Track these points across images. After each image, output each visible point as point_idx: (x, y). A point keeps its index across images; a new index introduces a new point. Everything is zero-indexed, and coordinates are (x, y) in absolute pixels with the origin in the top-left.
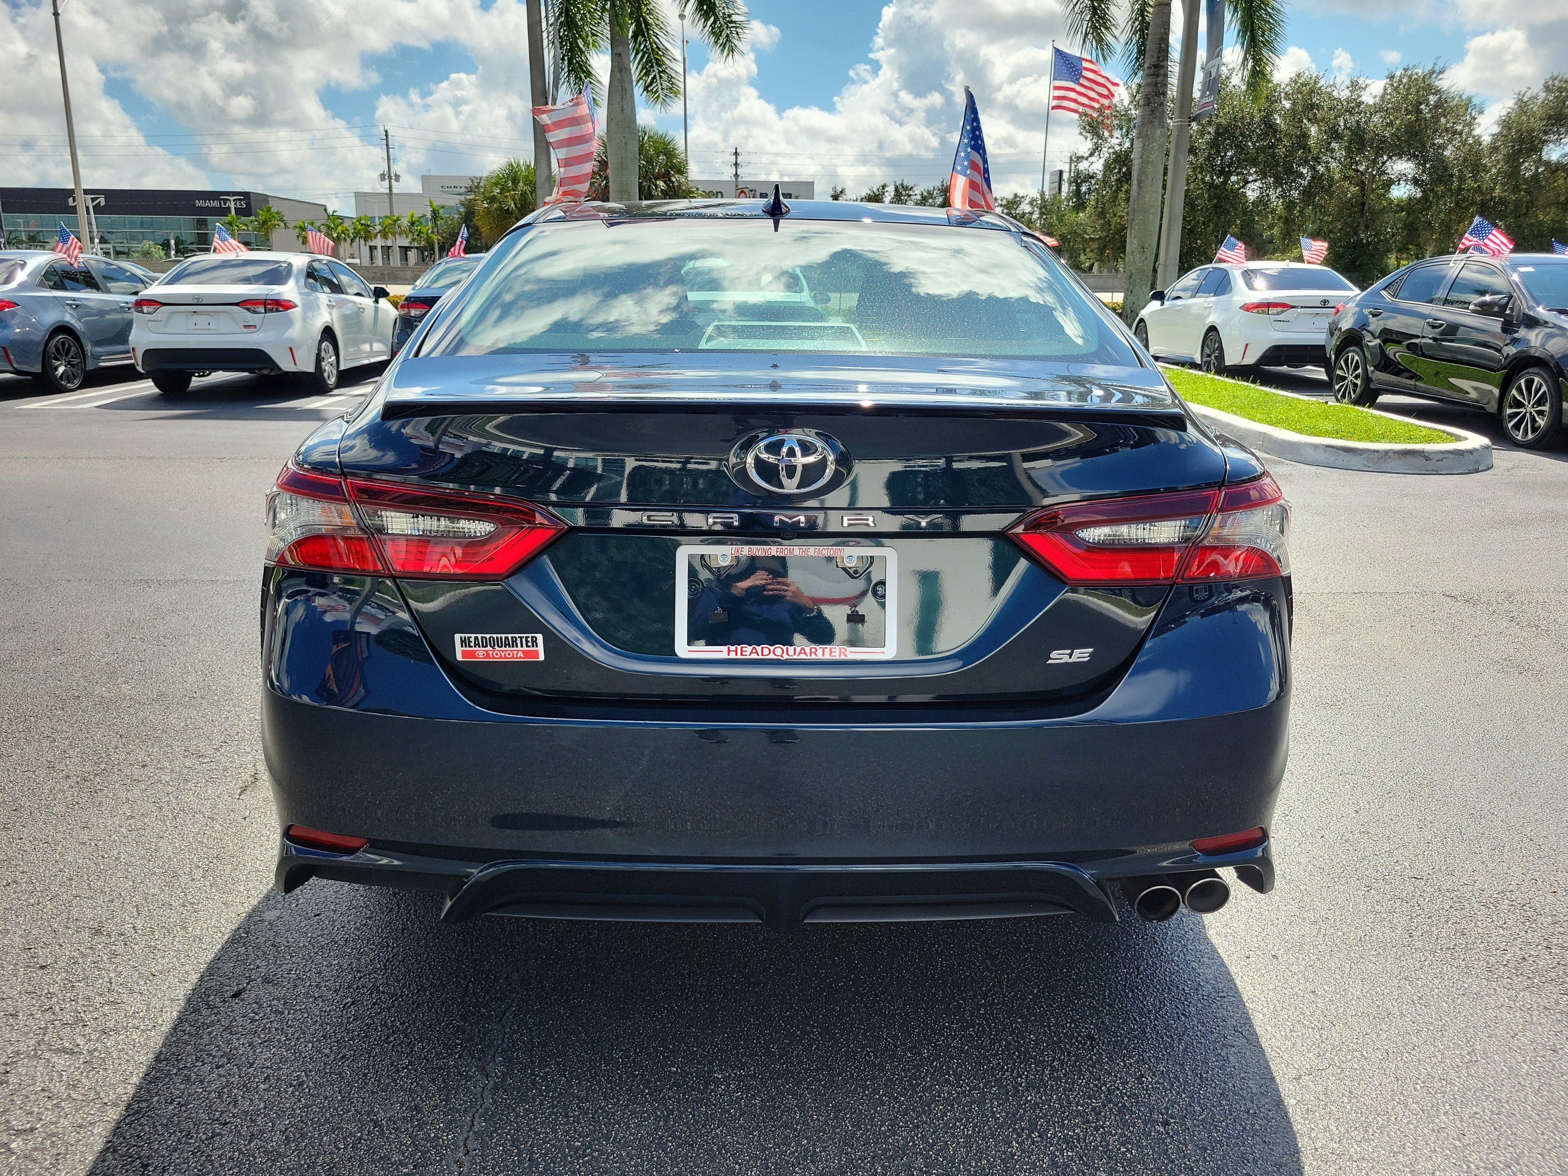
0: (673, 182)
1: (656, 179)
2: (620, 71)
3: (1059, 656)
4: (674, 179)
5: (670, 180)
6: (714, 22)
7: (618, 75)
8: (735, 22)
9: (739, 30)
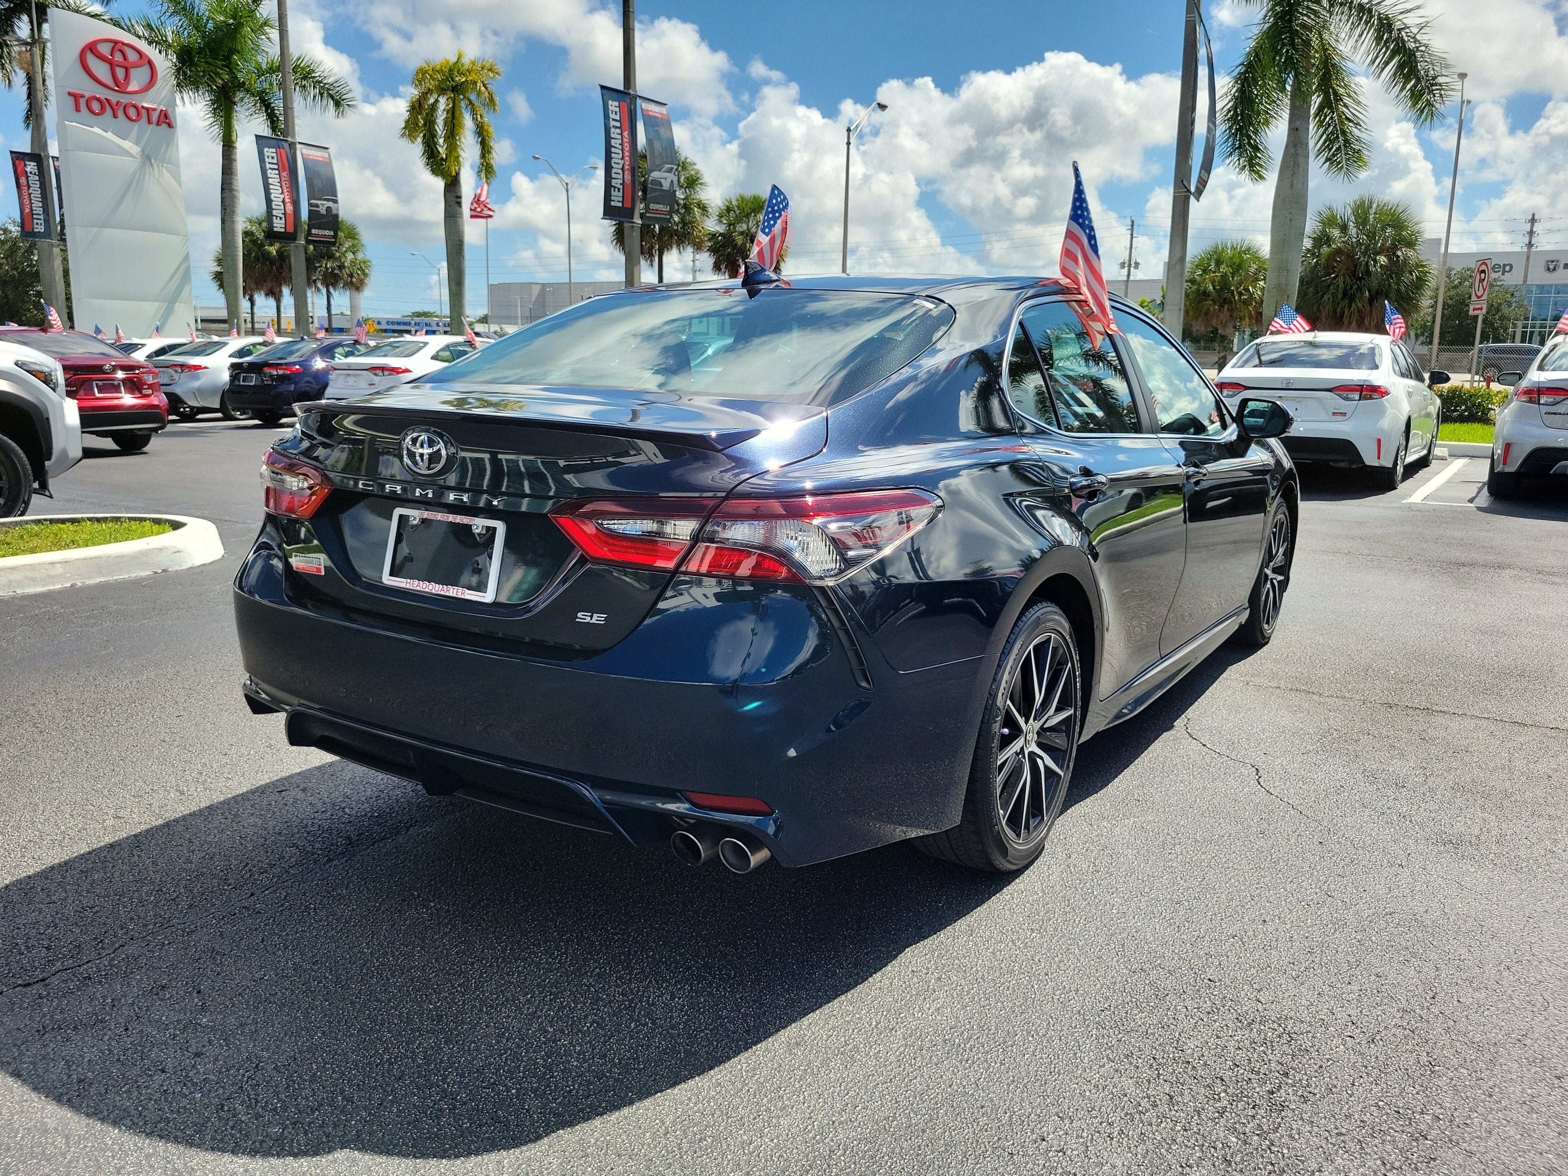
0: (1398, 257)
1: (1379, 254)
2: (1295, 146)
3: (583, 617)
4: (1399, 253)
5: (1394, 254)
6: (1415, 86)
7: (1293, 151)
8: (1440, 85)
9: (1443, 92)
